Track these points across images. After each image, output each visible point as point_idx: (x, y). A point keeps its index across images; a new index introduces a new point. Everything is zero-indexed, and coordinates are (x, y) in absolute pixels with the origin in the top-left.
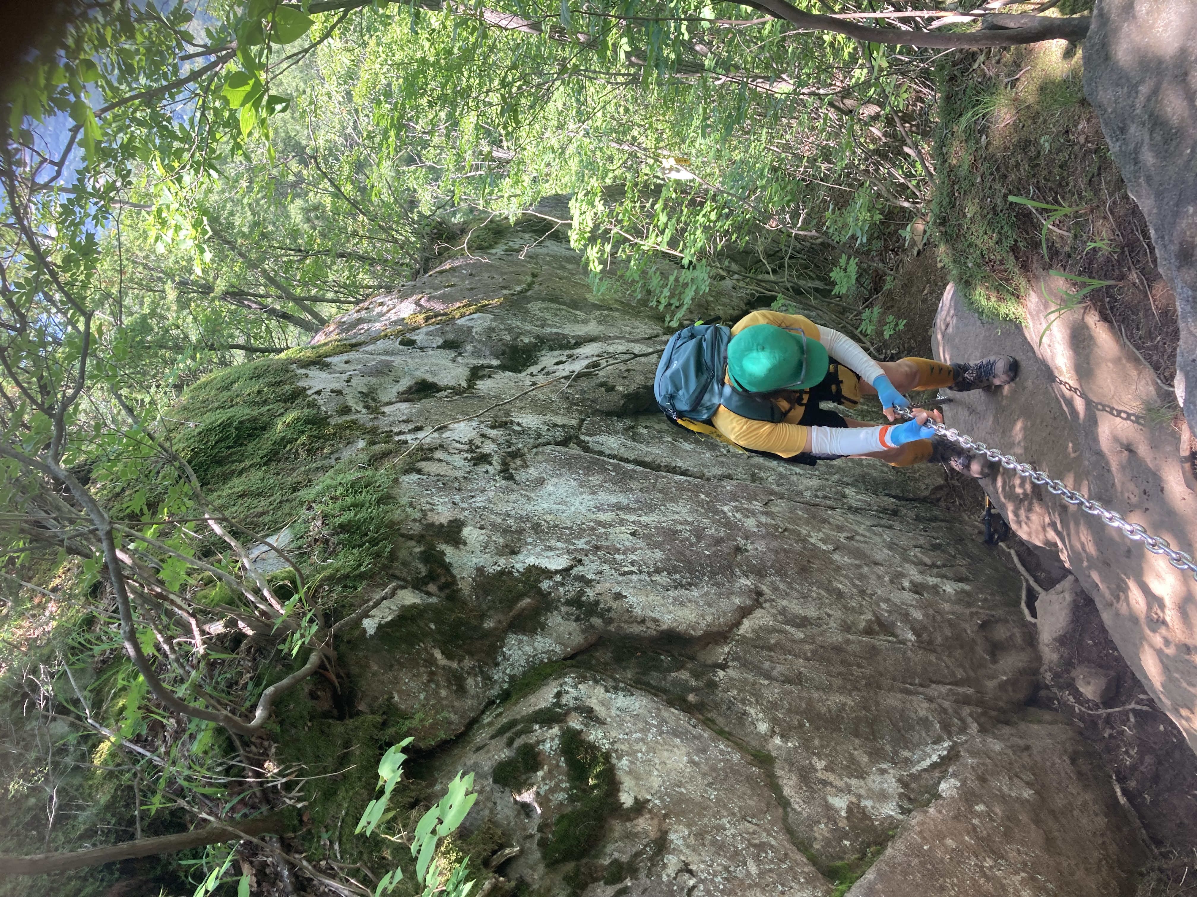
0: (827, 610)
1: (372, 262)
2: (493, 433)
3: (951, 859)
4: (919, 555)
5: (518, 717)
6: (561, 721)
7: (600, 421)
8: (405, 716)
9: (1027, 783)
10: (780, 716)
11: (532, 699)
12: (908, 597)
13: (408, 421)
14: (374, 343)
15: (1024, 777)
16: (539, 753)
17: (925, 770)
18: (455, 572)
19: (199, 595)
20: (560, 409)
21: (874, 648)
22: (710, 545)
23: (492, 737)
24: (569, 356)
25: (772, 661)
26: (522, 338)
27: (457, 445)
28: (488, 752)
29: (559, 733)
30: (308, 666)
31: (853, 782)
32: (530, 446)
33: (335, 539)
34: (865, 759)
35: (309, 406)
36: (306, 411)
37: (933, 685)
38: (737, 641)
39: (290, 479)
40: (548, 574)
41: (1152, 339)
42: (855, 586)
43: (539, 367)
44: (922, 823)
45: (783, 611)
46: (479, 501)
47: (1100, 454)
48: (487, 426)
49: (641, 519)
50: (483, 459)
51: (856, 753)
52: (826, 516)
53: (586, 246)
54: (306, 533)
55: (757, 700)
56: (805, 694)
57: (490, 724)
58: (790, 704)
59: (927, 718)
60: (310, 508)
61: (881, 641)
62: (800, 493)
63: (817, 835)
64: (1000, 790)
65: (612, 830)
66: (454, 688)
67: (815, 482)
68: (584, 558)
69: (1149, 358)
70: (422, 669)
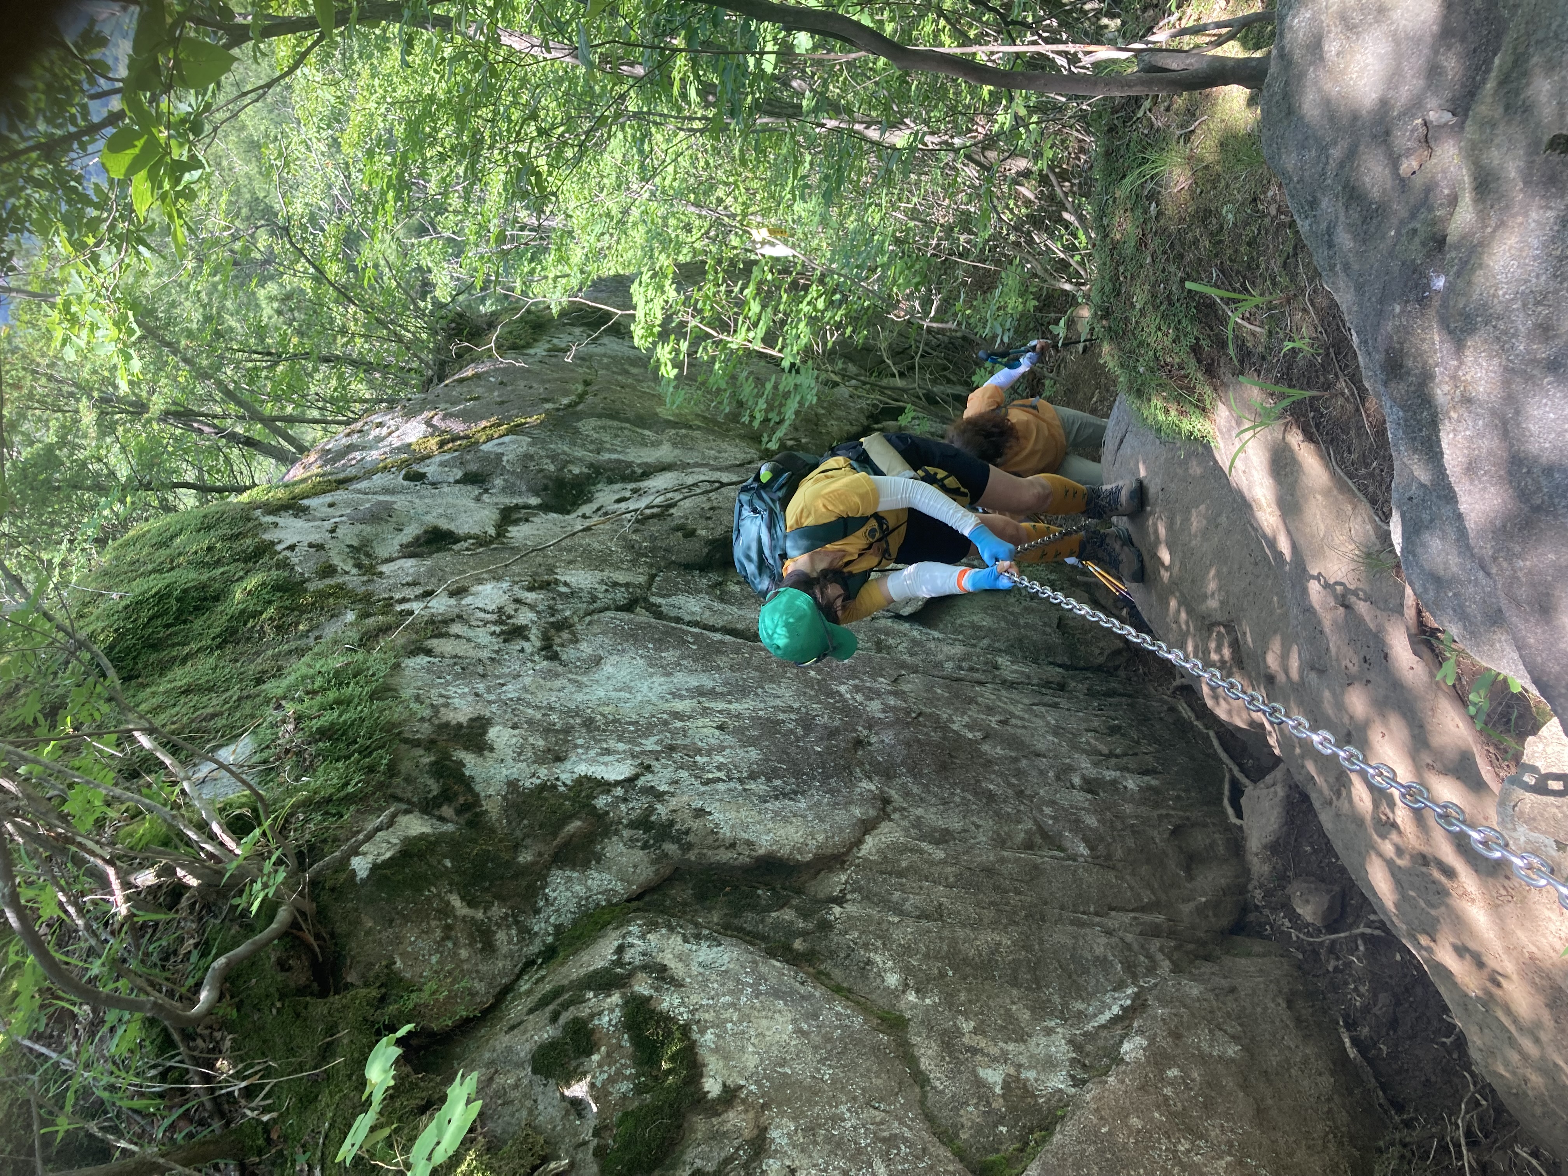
0: (975, 819)
1: (369, 367)
2: (531, 597)
3: (1136, 1143)
4: (1093, 741)
5: (566, 982)
6: (624, 986)
7: (677, 577)
8: (411, 988)
9: (1233, 1037)
10: (915, 963)
11: (585, 956)
12: (1080, 798)
13: (414, 584)
14: (370, 478)
15: (1229, 1030)
16: (593, 1031)
17: (1103, 1027)
18: (478, 788)
19: (122, 833)
20: (622, 562)
21: (1036, 867)
22: (821, 739)
23: (531, 1011)
24: (635, 491)
25: (904, 892)
26: (571, 467)
27: (481, 615)
28: (525, 1031)
29: (620, 1002)
30: (274, 926)
31: (1011, 1047)
32: (581, 613)
33: (312, 749)
34: (1026, 1015)
35: (278, 566)
36: (274, 573)
37: (1113, 913)
38: (857, 866)
39: (252, 666)
40: (606, 786)
41: (1367, 465)
42: (1010, 785)
43: (594, 506)
44: (1098, 1099)
45: (918, 823)
46: (511, 690)
47: (1309, 610)
48: (522, 588)
49: (732, 707)
50: (518, 632)
51: (1014, 1007)
52: (972, 695)
53: (654, 344)
54: (273, 741)
55: (884, 944)
56: (946, 933)
57: (529, 992)
58: (927, 947)
59: (1105, 957)
60: (279, 707)
61: (1046, 858)
62: (939, 665)
63: (964, 1120)
64: (1199, 1048)
65: (693, 1130)
66: (479, 945)
67: (958, 650)
68: (654, 763)
69: (1363, 489)
70: (434, 923)
